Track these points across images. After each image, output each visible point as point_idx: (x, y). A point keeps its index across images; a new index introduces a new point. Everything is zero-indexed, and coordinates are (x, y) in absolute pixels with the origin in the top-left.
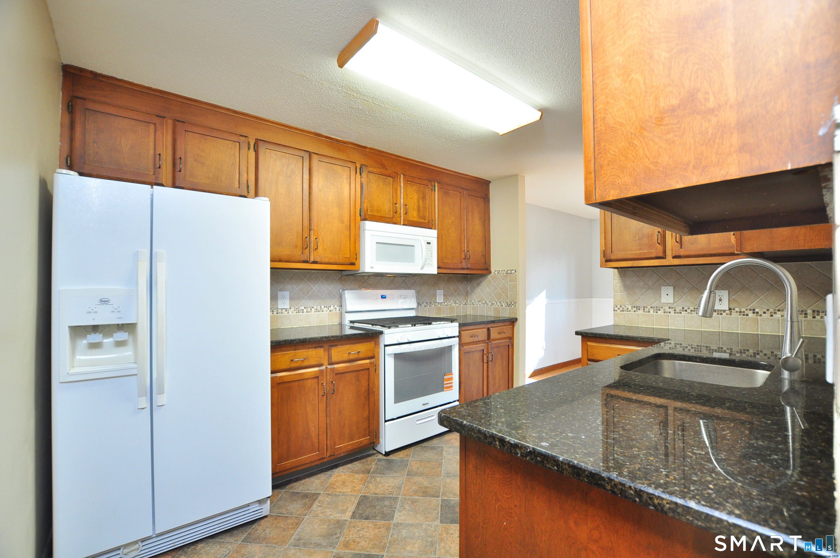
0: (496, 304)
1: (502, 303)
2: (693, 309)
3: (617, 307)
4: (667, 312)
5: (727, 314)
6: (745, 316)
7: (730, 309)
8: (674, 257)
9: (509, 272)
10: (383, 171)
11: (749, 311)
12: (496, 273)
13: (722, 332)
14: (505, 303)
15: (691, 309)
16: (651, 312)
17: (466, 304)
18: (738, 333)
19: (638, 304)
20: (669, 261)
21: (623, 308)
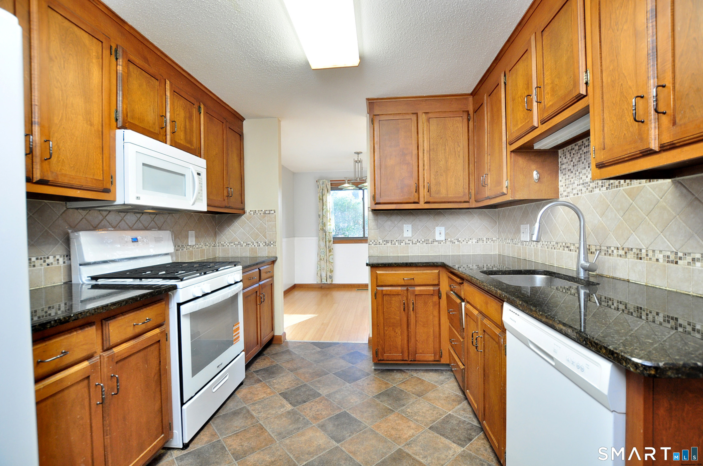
0: (252, 244)
1: (259, 243)
2: (424, 241)
3: (371, 241)
4: (407, 244)
5: (444, 243)
6: (454, 244)
7: (445, 240)
8: (426, 203)
9: (266, 212)
10: (146, 66)
11: (455, 240)
12: (252, 213)
13: (441, 255)
14: (263, 242)
15: (422, 241)
16: (397, 244)
17: (214, 246)
18: (449, 255)
19: (387, 239)
20: (422, 205)
21: (376, 243)
